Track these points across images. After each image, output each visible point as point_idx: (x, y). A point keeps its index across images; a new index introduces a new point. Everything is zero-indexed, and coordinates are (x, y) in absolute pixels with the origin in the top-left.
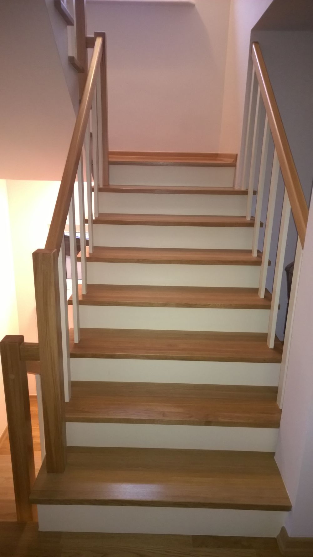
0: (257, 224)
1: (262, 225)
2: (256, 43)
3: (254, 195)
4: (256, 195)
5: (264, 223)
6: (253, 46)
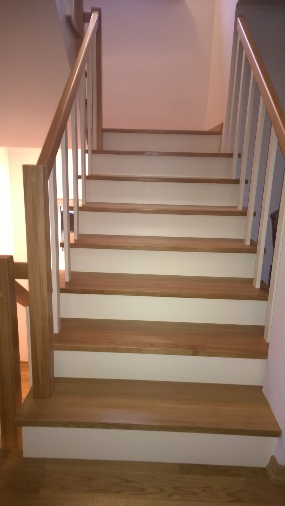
0: (243, 182)
1: (247, 182)
2: (241, 17)
3: (239, 158)
4: (241, 157)
5: (248, 179)
6: (238, 19)
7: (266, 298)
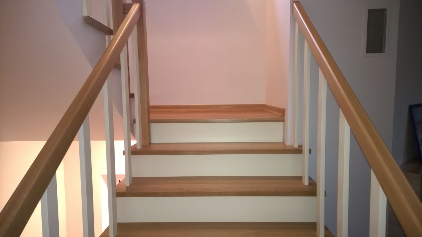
2: (297, 3)
6: (295, 5)
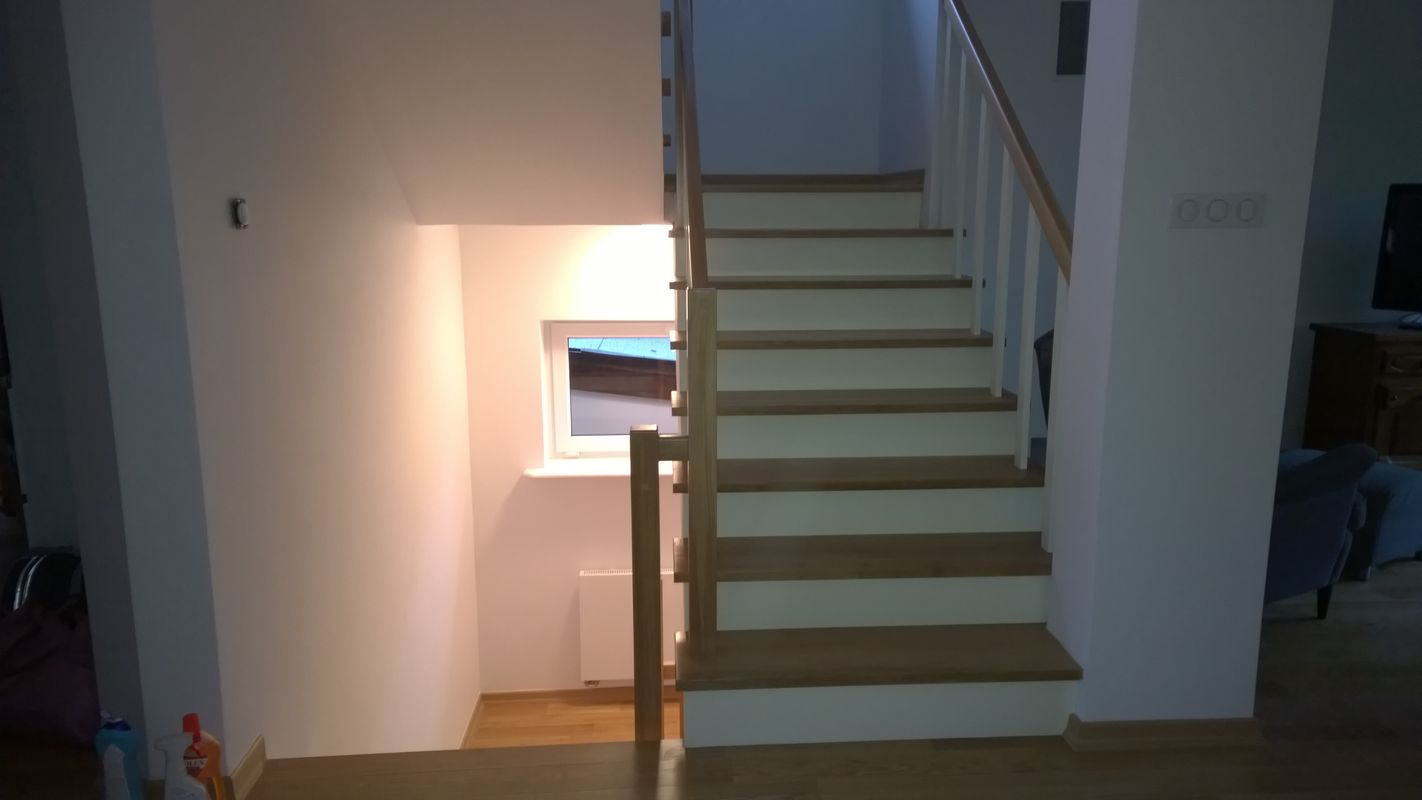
0: (977, 282)
7: (1040, 483)
